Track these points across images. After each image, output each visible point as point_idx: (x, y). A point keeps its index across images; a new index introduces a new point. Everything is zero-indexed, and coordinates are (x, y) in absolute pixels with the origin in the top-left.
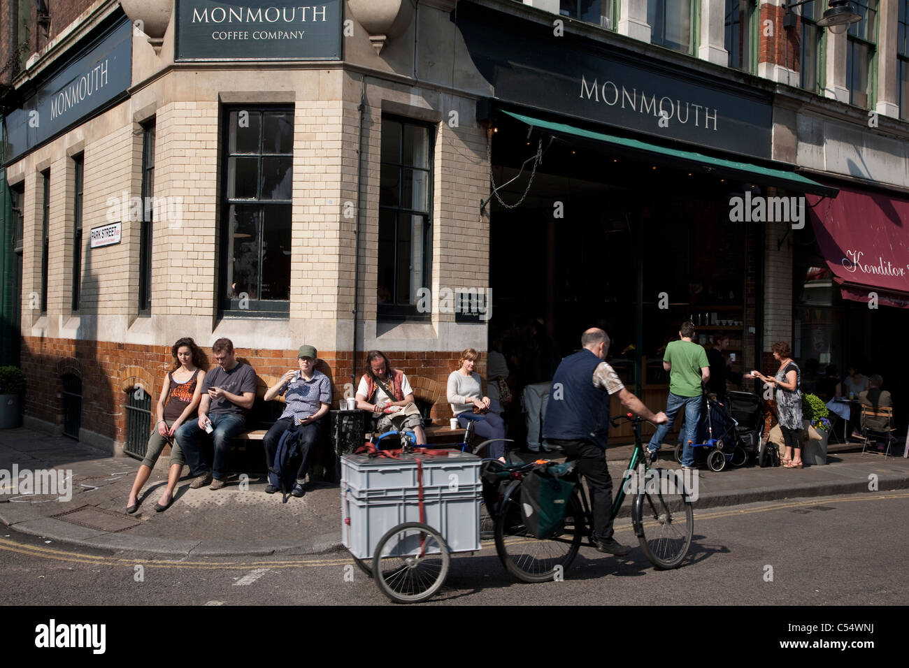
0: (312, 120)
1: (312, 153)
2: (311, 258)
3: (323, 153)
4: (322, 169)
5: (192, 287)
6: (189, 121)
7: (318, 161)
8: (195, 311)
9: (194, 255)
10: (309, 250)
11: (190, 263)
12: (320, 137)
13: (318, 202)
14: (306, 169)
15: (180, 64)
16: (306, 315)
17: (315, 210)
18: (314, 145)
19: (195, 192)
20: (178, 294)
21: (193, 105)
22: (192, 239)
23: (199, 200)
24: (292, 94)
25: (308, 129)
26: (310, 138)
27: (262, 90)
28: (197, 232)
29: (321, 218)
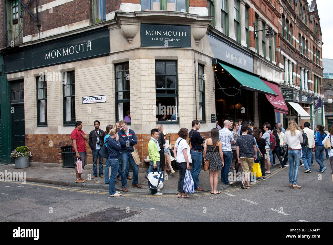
0: (183, 65)
1: (184, 75)
2: (185, 106)
3: (187, 75)
4: (187, 79)
5: (149, 116)
6: (146, 65)
7: (186, 77)
8: (151, 123)
9: (150, 106)
10: (184, 104)
11: (148, 108)
12: (186, 70)
13: (186, 89)
14: (182, 79)
15: (143, 47)
16: (185, 123)
17: (185, 91)
18: (184, 72)
19: (149, 86)
20: (145, 118)
21: (147, 60)
22: (149, 101)
23: (150, 89)
24: (177, 57)
25: (182, 68)
26: (183, 70)
27: (168, 56)
28: (150, 99)
29: (187, 94)
